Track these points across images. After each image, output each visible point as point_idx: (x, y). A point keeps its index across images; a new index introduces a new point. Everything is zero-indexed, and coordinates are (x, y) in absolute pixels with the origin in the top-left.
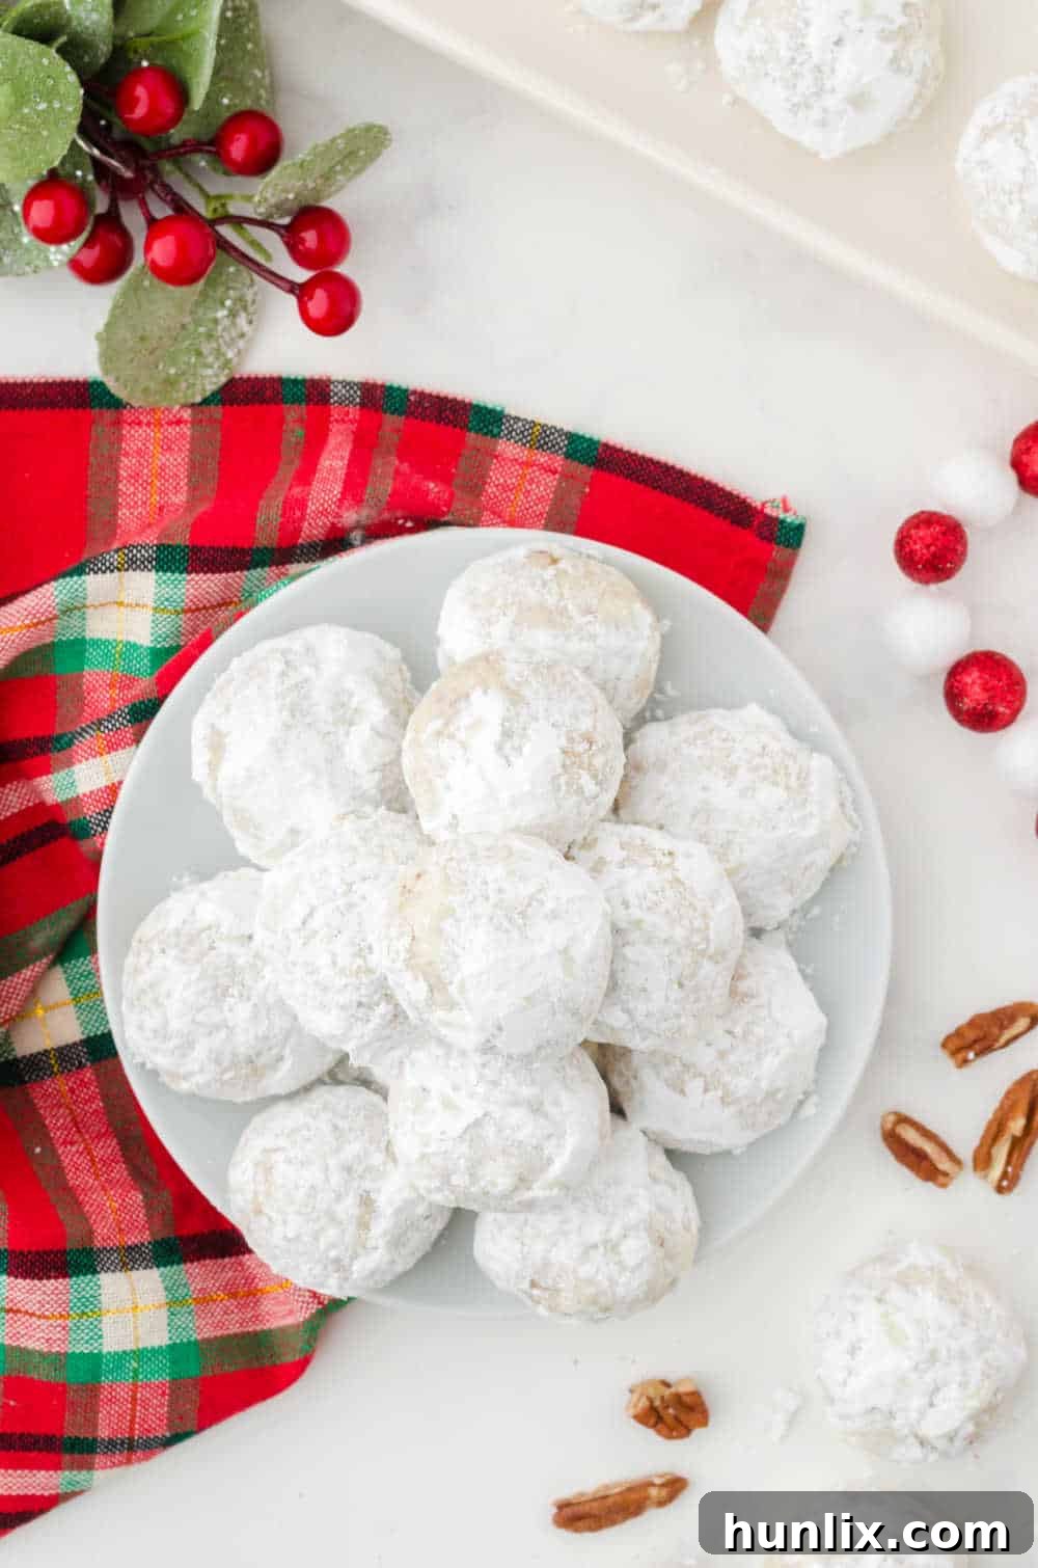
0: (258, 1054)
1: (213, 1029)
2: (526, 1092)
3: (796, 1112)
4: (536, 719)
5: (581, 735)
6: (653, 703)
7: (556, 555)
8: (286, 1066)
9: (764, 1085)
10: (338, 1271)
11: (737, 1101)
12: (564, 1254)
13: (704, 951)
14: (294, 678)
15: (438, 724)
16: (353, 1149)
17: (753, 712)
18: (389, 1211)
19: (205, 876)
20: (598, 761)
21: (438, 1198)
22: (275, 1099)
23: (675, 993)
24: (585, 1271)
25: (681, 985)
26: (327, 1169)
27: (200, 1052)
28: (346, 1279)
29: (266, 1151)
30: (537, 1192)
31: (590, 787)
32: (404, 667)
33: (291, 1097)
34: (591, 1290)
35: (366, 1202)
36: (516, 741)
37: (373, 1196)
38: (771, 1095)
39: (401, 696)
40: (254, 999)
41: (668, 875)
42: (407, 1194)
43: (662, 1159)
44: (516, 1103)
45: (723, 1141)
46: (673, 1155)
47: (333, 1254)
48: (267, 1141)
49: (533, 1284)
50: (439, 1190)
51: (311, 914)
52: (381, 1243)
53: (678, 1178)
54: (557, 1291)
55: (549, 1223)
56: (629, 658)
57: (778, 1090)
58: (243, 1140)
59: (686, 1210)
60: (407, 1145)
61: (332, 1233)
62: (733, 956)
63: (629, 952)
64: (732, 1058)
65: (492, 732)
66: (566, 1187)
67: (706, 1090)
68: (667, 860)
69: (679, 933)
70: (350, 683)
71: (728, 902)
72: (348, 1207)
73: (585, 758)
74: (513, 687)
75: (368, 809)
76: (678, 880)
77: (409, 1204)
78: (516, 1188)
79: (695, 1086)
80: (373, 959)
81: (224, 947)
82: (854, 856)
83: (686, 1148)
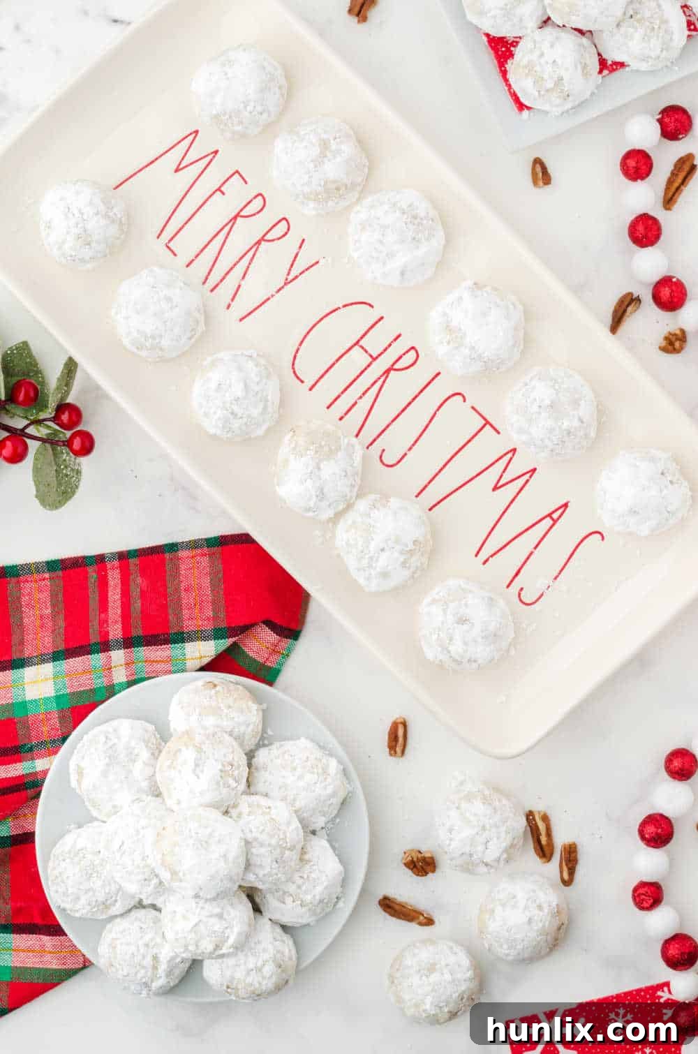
0: (106, 900)
1: (87, 891)
2: (217, 910)
3: (335, 905)
4: (208, 758)
5: (228, 763)
6: (262, 738)
7: (216, 682)
8: (118, 904)
9: (318, 897)
10: (146, 987)
11: (307, 905)
12: (239, 974)
13: (286, 846)
14: (110, 743)
15: (168, 763)
16: (147, 938)
17: (303, 742)
18: (165, 961)
19: (80, 827)
20: (236, 773)
21: (184, 955)
22: (116, 916)
23: (275, 865)
24: (249, 980)
25: (277, 862)
26: (138, 947)
27: (83, 901)
28: (150, 990)
29: (113, 939)
30: (224, 951)
31: (234, 784)
32: (156, 733)
33: (122, 915)
34: (252, 988)
35: (155, 958)
36: (201, 767)
37: (159, 955)
38: (321, 901)
39: (155, 747)
40: (103, 878)
41: (267, 817)
42: (172, 954)
43: (279, 930)
44: (211, 916)
45: (304, 921)
46: (284, 928)
47: (144, 980)
48: (113, 935)
49: (228, 987)
50: (184, 952)
51: (123, 843)
52: (163, 975)
53: (286, 938)
54: (238, 989)
55: (231, 961)
56: (248, 725)
57: (325, 899)
58: (103, 935)
59: (290, 950)
60: (170, 935)
61: (143, 971)
62: (299, 847)
63: (254, 850)
64: (304, 888)
65: (191, 764)
66: (236, 948)
67: (294, 901)
68: (268, 810)
69: (274, 842)
70: (133, 744)
71: (296, 824)
72: (148, 961)
73: (230, 772)
74: (198, 745)
75: (144, 797)
76: (273, 819)
77: (172, 959)
78: (215, 950)
79: (289, 900)
80: (149, 862)
81: (89, 857)
82: (350, 797)
83: (289, 924)
